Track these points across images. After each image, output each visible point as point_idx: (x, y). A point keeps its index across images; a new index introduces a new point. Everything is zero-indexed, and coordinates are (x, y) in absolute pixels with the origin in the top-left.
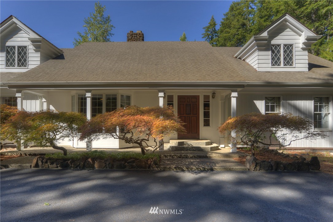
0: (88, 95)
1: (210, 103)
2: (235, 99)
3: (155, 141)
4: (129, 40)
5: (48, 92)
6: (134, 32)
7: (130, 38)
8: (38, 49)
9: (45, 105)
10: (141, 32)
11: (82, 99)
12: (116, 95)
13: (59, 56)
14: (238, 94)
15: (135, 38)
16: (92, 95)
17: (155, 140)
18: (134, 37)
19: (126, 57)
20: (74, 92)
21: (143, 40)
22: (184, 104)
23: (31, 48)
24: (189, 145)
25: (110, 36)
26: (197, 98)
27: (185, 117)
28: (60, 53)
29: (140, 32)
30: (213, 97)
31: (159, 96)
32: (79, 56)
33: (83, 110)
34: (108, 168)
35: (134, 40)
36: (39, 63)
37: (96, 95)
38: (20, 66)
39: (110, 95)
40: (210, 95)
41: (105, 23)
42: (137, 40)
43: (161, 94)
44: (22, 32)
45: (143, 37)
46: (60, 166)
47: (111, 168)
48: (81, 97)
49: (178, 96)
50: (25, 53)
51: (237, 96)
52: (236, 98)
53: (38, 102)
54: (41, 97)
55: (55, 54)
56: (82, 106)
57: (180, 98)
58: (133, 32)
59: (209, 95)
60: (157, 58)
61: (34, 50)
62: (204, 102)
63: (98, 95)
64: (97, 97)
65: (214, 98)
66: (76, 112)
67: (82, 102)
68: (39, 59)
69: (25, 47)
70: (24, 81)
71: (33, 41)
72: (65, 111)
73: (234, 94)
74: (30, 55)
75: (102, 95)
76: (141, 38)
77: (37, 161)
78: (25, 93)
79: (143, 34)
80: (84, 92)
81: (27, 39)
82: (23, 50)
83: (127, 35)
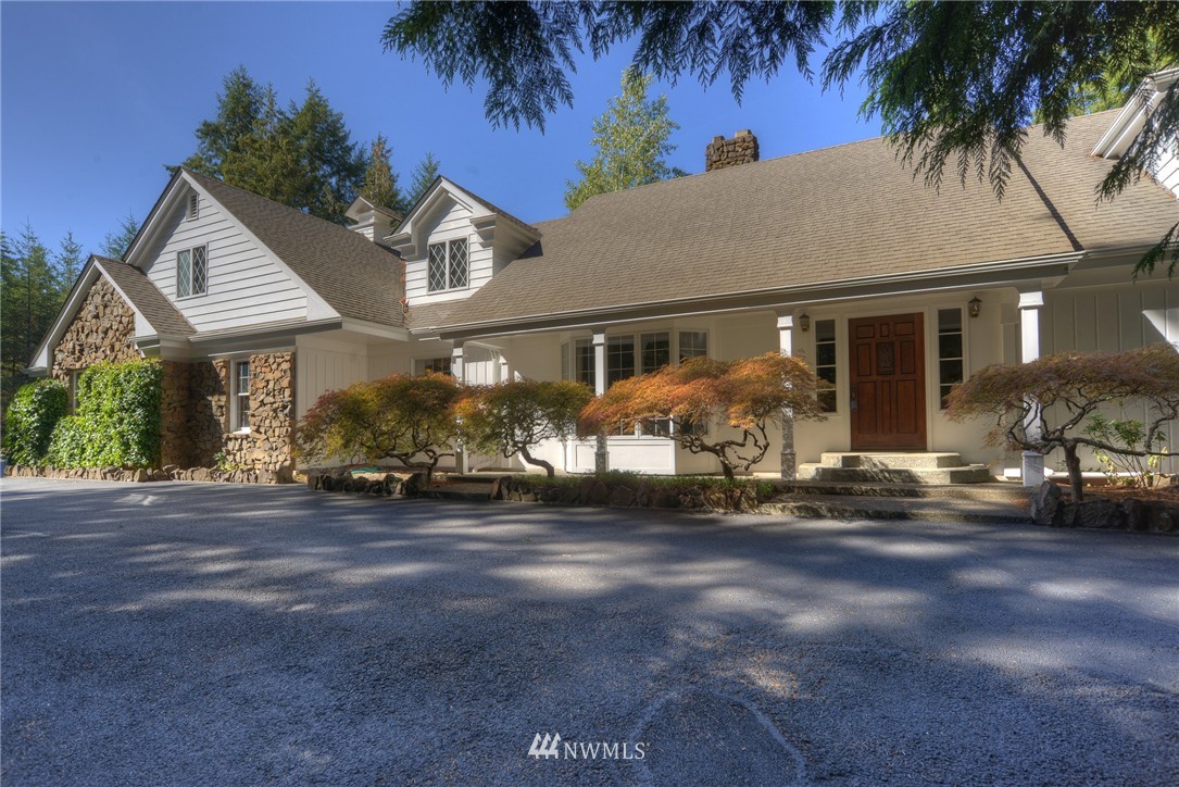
0: (599, 339)
1: (965, 333)
2: (1035, 313)
3: (756, 445)
4: (711, 165)
5: (511, 340)
6: (728, 138)
7: (714, 158)
8: (488, 239)
9: (505, 371)
10: (749, 132)
11: (585, 350)
12: (667, 334)
13: (529, 248)
14: (1045, 298)
15: (730, 155)
16: (608, 339)
17: (756, 441)
18: (728, 152)
19: (697, 226)
20: (567, 335)
21: (756, 156)
22: (869, 344)
23: (475, 240)
24: (875, 465)
25: (664, 153)
26: (914, 321)
27: (875, 382)
28: (532, 240)
29: (745, 133)
30: (974, 315)
31: (779, 325)
32: (577, 241)
33: (587, 376)
34: (640, 506)
35: (729, 163)
36: (490, 272)
37: (618, 338)
38: (455, 286)
39: (652, 335)
40: (962, 307)
41: (651, 116)
42: (735, 161)
43: (785, 321)
44: (457, 207)
45: (756, 147)
46: (541, 499)
47: (648, 506)
48: (582, 346)
49: (851, 321)
50: (464, 255)
51: (1042, 303)
52: (1036, 311)
53: (490, 365)
54: (496, 354)
55: (523, 245)
56: (585, 368)
57: (856, 325)
58: (722, 138)
59: (960, 310)
60: (787, 212)
61: (481, 244)
62: (940, 331)
63: (624, 338)
64: (621, 342)
65: (976, 315)
66: (573, 383)
67: (585, 359)
68: (490, 263)
69: (464, 240)
70: (468, 321)
71: (479, 224)
72: (549, 380)
73: (1032, 299)
74: (473, 257)
75: (632, 337)
76: (749, 151)
77: (500, 487)
78: (468, 347)
79: (755, 140)
80: (590, 332)
81: (467, 222)
82: (459, 249)
83: (704, 151)
